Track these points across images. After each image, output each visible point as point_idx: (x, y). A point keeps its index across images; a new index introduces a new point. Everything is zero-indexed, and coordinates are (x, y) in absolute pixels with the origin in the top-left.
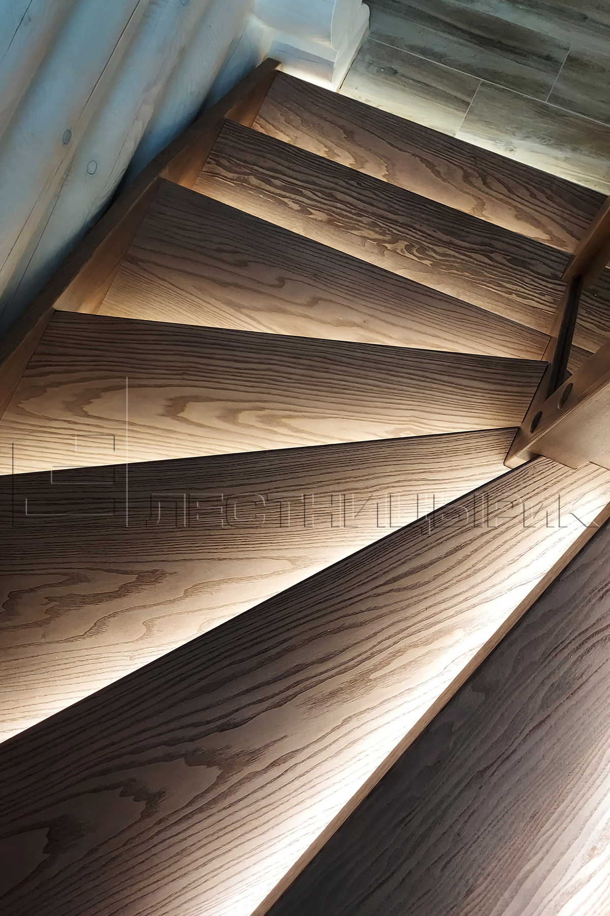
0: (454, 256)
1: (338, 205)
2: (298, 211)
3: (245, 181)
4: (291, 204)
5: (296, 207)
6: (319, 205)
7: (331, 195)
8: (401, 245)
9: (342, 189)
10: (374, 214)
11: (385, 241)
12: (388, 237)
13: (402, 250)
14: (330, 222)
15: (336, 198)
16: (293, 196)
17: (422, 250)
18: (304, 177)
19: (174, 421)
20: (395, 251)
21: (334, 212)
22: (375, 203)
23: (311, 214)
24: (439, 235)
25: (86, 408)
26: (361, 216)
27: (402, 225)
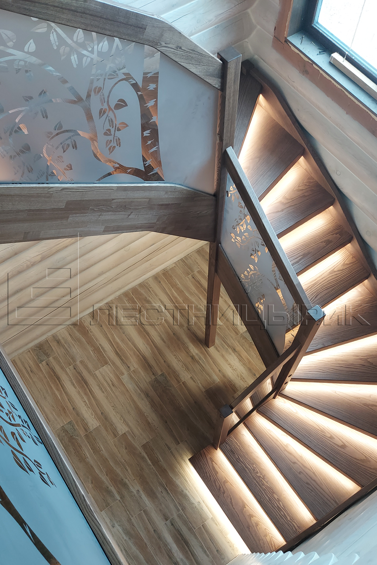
0: (247, 463)
1: (269, 496)
2: (280, 501)
3: (291, 519)
4: (281, 504)
5: (280, 503)
6: (274, 499)
7: (270, 500)
8: (258, 475)
9: (266, 500)
10: (261, 487)
11: (262, 478)
12: (261, 479)
13: (259, 473)
14: (274, 493)
15: (269, 498)
16: (280, 506)
17: (254, 470)
18: (274, 510)
19: (345, 444)
20: (261, 474)
21: (271, 495)
22: (259, 490)
23: (277, 498)
24: (248, 471)
25: (365, 458)
26: (265, 489)
27: (255, 480)
